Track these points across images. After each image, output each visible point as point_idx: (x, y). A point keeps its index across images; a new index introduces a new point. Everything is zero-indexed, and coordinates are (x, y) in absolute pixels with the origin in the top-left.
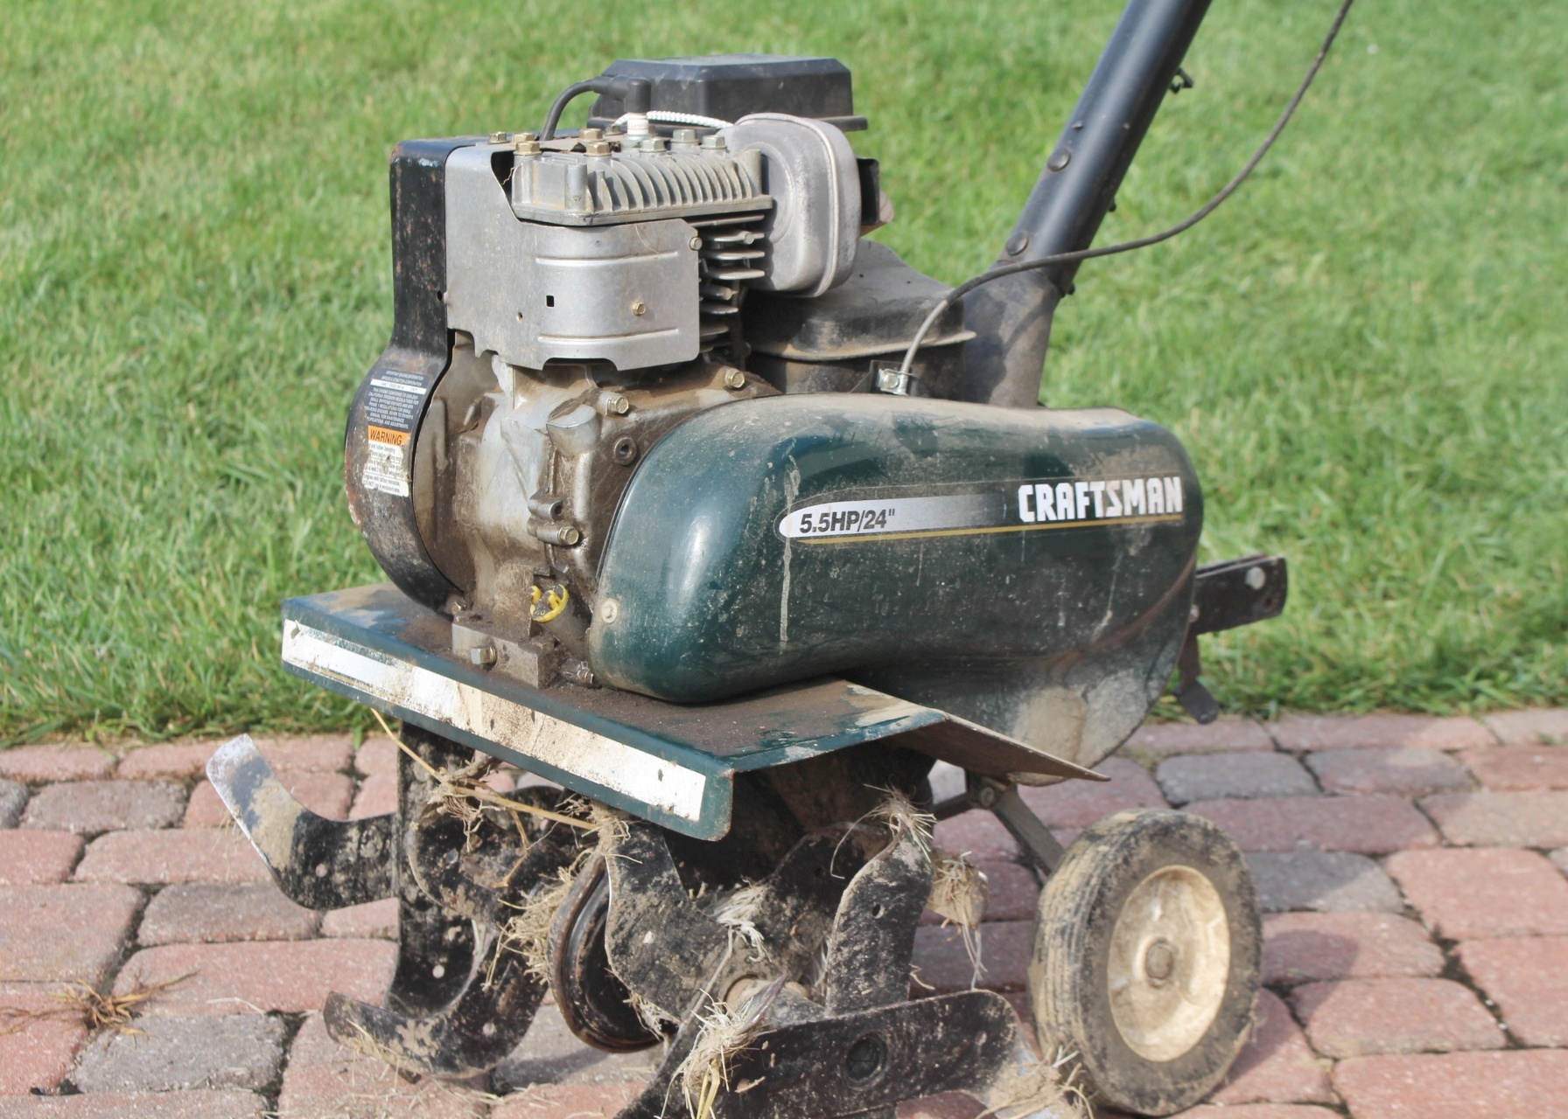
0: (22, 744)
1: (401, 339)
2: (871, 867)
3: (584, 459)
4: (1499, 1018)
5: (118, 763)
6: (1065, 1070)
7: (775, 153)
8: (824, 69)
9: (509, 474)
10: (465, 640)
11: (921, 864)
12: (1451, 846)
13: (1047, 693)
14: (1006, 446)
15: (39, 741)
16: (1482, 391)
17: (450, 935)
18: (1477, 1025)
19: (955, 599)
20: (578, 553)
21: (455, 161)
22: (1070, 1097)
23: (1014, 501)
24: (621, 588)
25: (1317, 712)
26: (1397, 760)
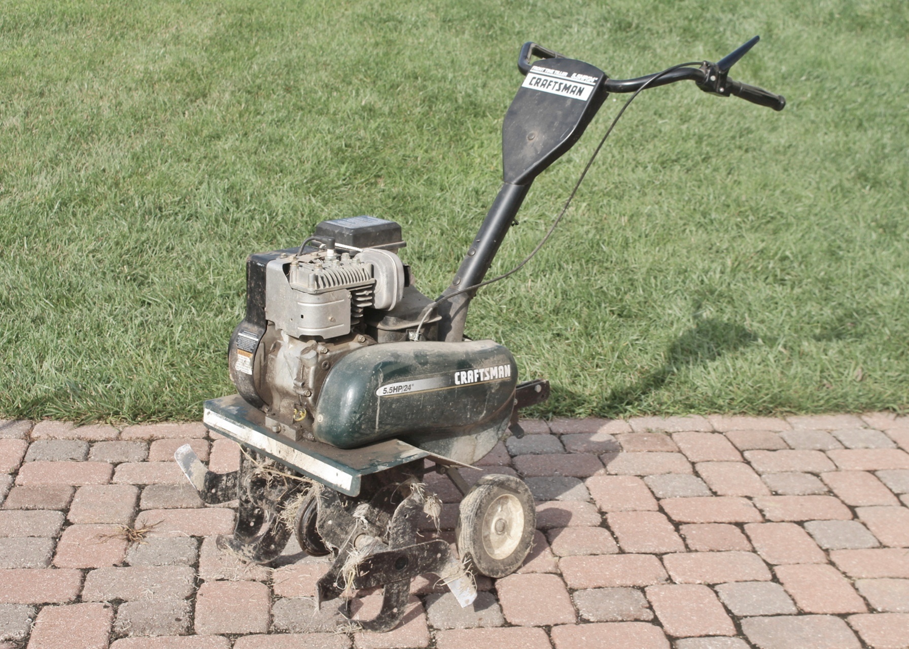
0: (83, 425)
1: (249, 320)
2: (404, 502)
3: (312, 368)
4: (617, 542)
5: (120, 433)
6: (466, 566)
7: (376, 265)
8: (393, 227)
9: (286, 370)
10: (270, 422)
11: (420, 500)
12: (609, 474)
13: (463, 438)
14: (451, 359)
15: (90, 423)
16: (644, 270)
17: (256, 511)
18: (609, 545)
19: (433, 412)
20: (310, 398)
21: (270, 265)
22: (468, 574)
23: (453, 378)
24: (324, 411)
25: (567, 417)
26: (595, 438)
